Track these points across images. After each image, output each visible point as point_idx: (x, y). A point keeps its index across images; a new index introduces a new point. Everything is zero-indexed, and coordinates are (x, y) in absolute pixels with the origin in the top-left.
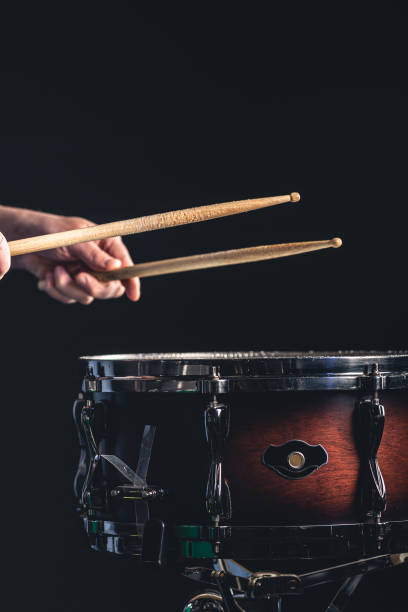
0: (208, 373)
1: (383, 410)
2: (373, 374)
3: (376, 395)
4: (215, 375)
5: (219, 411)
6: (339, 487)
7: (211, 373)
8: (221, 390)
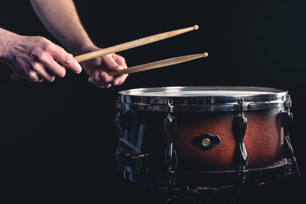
0: (166, 103)
1: (245, 119)
2: (241, 104)
3: (243, 113)
4: (169, 104)
5: (171, 120)
6: (226, 154)
7: (167, 103)
8: (172, 111)
